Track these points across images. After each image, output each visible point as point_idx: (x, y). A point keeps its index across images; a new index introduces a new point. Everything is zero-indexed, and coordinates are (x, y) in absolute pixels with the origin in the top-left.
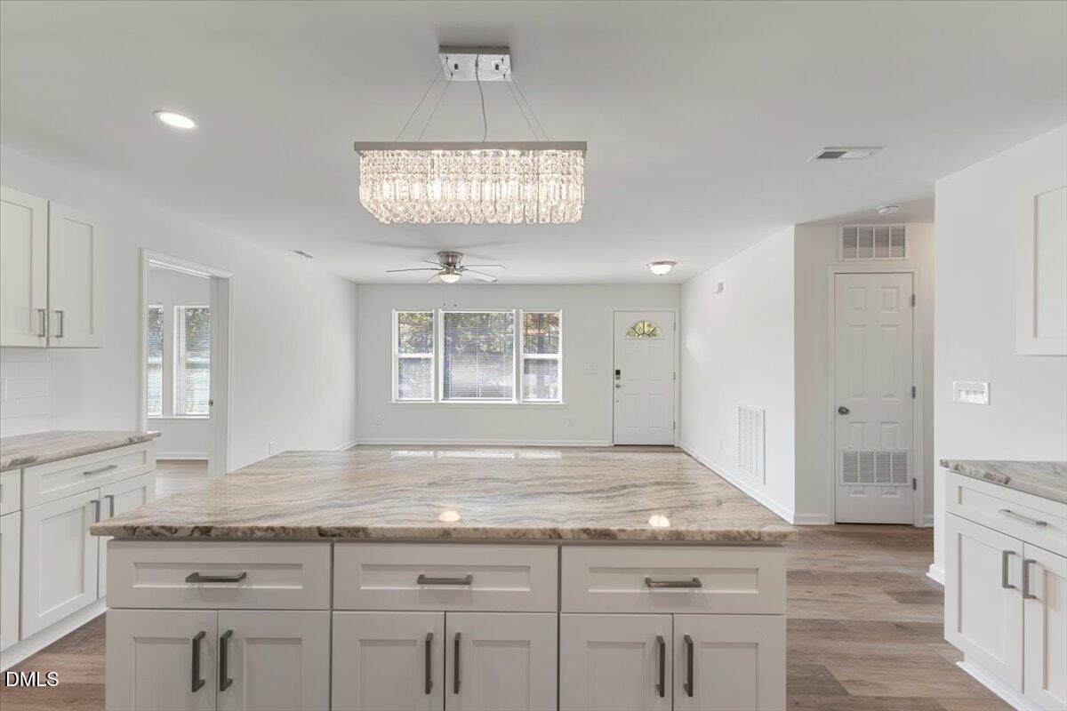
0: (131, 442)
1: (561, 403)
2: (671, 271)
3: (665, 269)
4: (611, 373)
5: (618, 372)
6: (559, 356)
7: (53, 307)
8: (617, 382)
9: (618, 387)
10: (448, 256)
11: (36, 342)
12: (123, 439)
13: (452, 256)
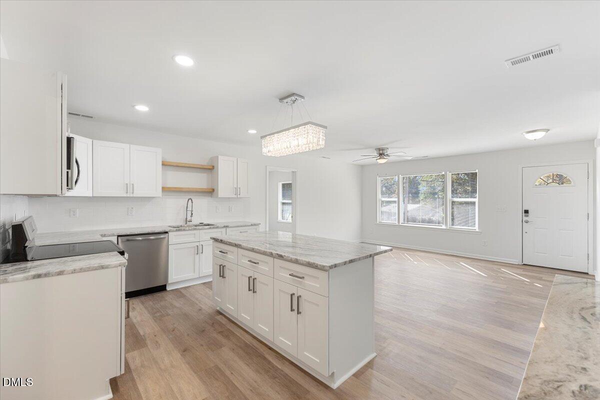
0: (252, 225)
1: (477, 230)
2: (545, 135)
3: (539, 135)
4: (520, 213)
5: (526, 212)
6: (476, 200)
7: (239, 187)
8: (525, 219)
9: (527, 222)
10: (380, 150)
11: (234, 196)
12: (250, 224)
13: (382, 150)
